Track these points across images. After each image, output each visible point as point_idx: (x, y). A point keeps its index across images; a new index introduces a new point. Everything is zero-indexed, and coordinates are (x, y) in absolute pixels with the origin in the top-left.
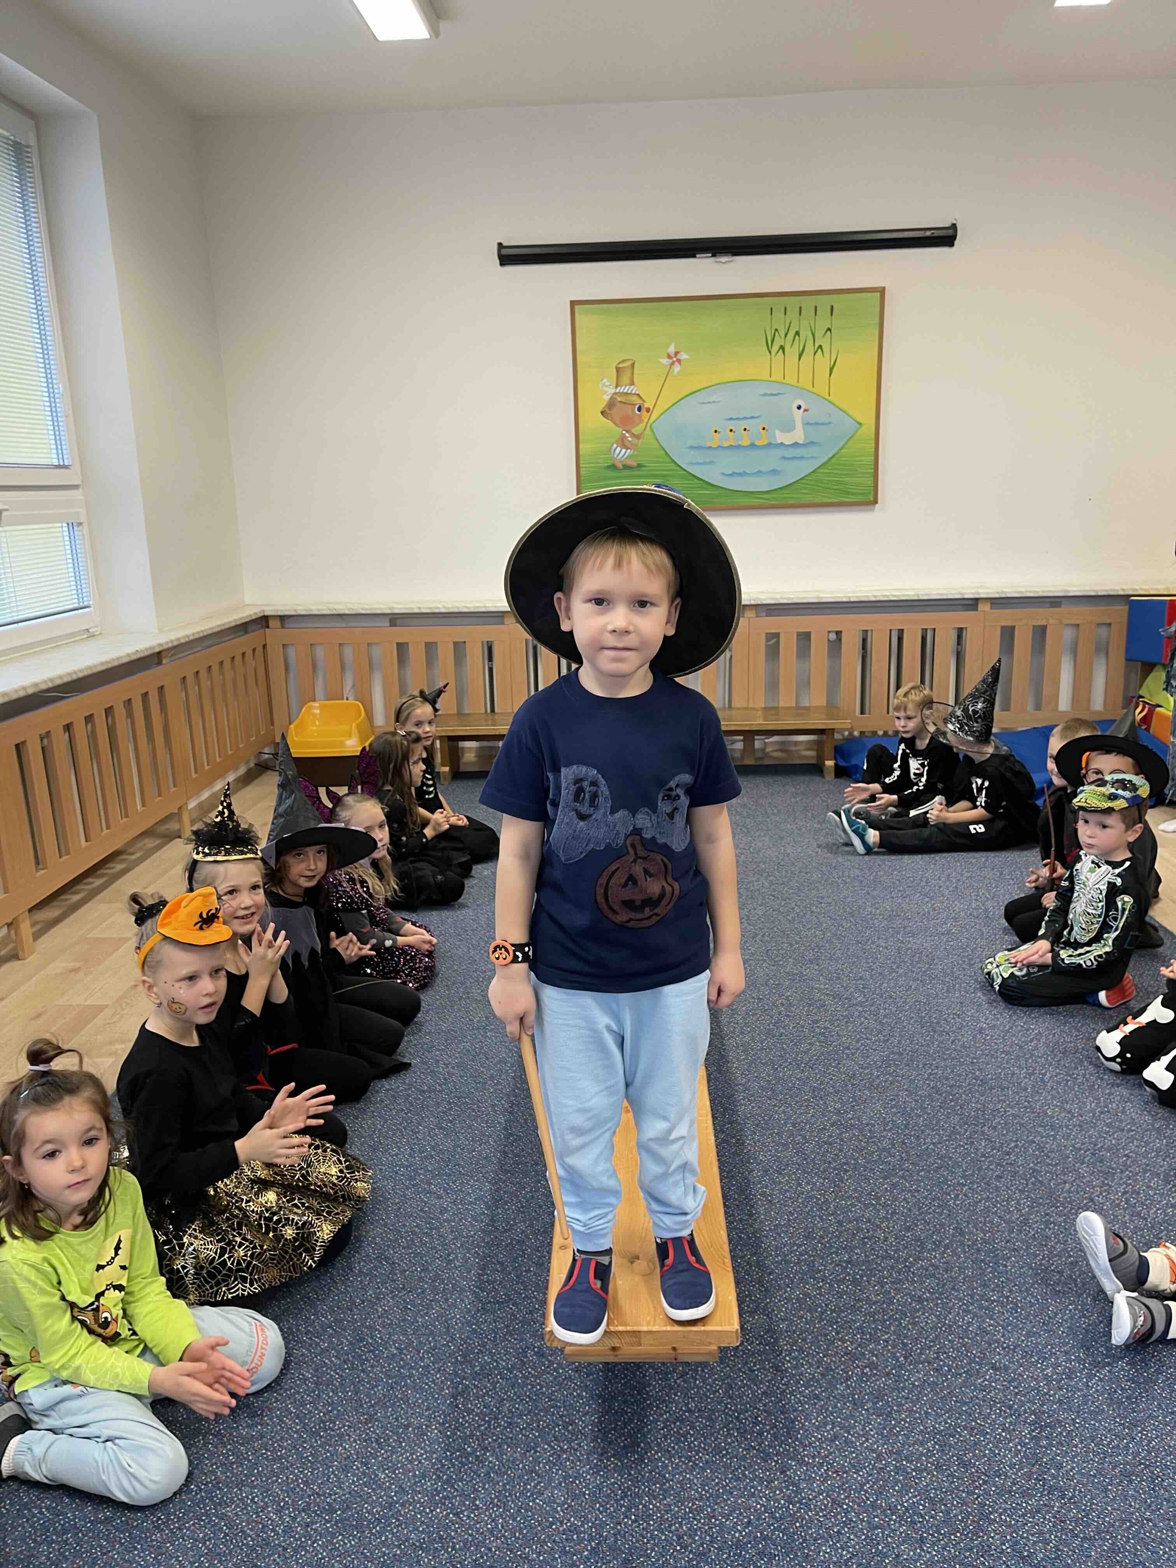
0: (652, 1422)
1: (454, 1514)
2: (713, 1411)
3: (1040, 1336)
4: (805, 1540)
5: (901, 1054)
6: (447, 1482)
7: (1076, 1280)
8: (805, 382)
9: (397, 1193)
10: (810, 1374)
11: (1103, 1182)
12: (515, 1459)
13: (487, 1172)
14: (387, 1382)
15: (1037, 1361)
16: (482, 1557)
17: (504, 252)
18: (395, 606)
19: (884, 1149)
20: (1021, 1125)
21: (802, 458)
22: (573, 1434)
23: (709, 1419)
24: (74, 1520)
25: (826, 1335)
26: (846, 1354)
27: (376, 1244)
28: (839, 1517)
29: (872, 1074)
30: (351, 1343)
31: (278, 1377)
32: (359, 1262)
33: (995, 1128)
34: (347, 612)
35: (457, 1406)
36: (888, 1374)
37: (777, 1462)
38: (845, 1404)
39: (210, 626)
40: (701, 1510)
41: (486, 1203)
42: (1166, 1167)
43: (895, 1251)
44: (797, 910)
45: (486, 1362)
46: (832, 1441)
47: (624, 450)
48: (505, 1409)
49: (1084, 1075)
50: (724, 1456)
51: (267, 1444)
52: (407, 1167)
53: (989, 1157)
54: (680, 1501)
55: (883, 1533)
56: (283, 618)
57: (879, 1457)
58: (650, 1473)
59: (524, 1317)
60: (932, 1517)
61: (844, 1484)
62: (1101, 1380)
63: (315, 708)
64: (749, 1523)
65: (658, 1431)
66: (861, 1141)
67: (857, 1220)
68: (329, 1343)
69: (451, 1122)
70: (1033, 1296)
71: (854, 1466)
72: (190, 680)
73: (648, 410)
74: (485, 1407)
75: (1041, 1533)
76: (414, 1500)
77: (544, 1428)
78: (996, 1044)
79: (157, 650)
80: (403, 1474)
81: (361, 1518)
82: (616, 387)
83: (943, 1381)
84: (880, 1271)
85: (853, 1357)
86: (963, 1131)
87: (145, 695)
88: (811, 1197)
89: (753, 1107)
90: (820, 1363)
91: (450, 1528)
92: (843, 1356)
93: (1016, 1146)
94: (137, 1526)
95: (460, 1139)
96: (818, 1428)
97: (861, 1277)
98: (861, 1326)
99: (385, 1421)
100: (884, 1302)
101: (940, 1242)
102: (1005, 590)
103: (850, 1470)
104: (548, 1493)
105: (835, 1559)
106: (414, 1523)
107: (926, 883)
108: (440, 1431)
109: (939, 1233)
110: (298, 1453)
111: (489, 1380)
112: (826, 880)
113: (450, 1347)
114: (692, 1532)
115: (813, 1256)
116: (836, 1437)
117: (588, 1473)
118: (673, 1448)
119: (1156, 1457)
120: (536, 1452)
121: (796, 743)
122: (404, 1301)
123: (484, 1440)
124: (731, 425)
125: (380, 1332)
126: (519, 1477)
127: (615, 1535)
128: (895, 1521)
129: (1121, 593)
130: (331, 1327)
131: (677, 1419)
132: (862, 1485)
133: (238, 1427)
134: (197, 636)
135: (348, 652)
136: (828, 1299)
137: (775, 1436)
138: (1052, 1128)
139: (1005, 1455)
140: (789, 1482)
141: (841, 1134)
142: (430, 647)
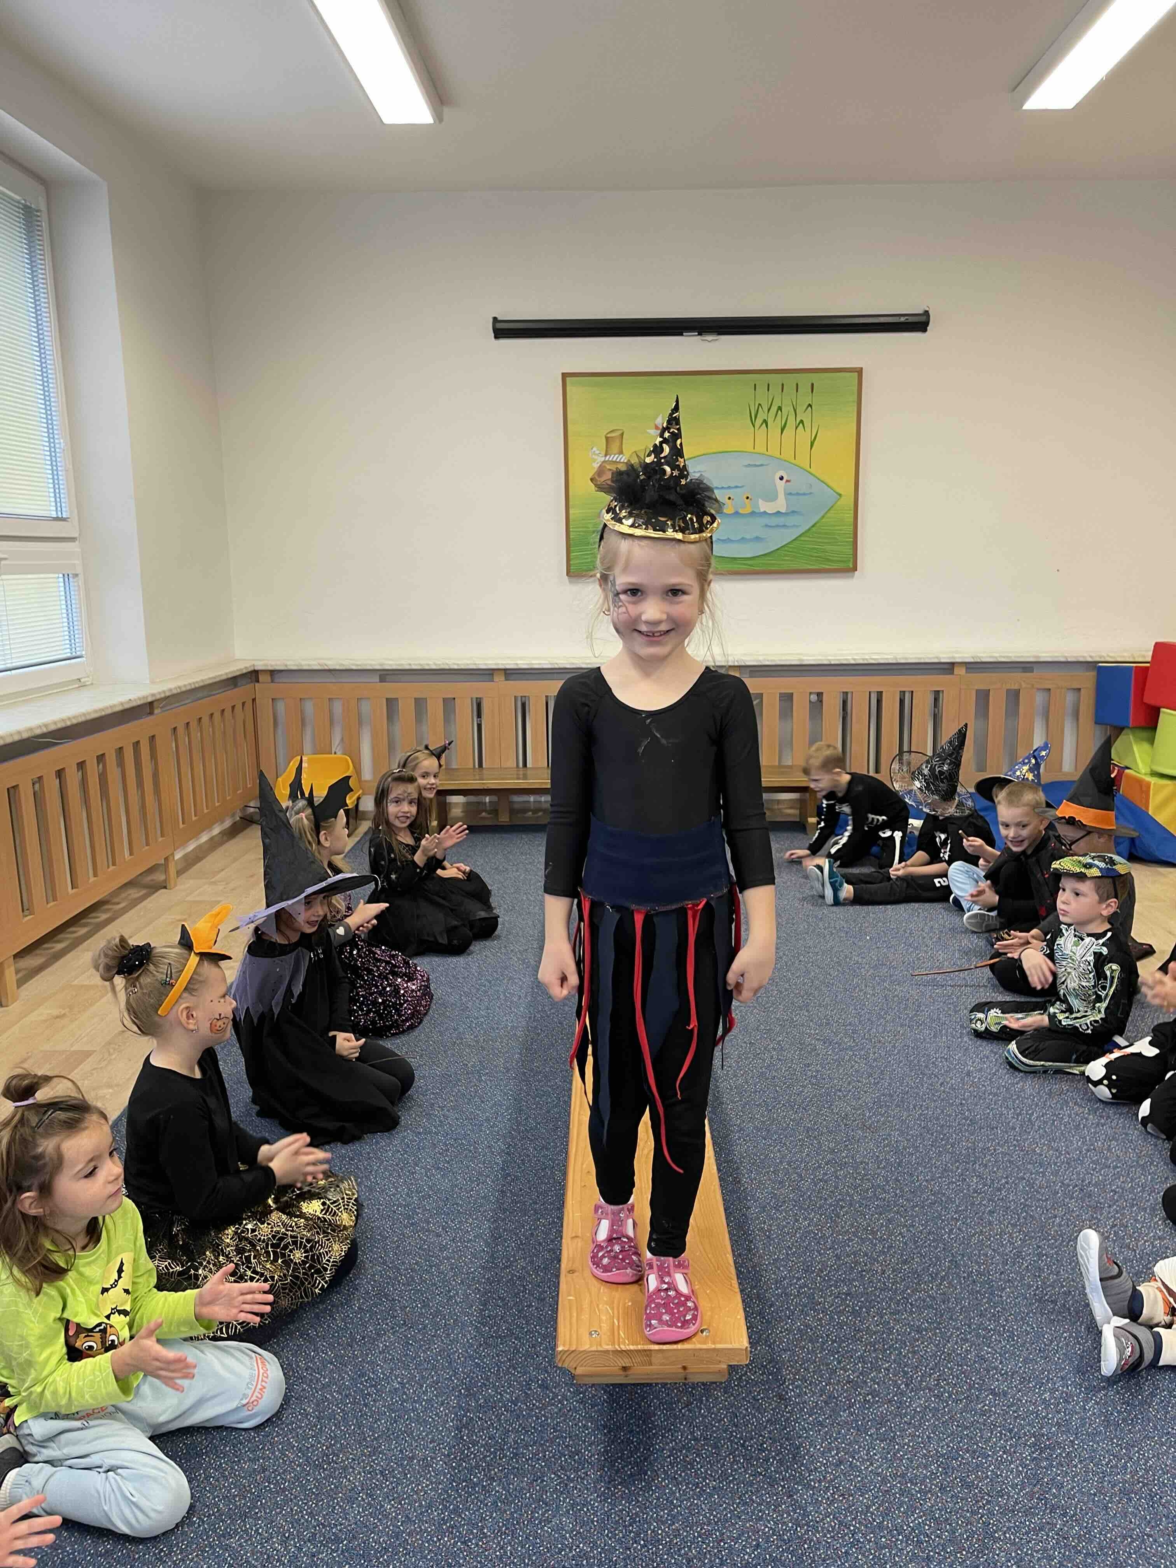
0: (658, 1450)
1: (462, 1543)
2: (719, 1439)
3: (1037, 1363)
6: (456, 1511)
7: (1069, 1309)
8: (787, 454)
9: (395, 1232)
10: (813, 1402)
11: (1092, 1216)
12: (522, 1488)
13: (485, 1211)
14: (390, 1416)
17: (498, 326)
18: (385, 662)
19: (879, 1185)
20: (1011, 1162)
22: (580, 1463)
23: (715, 1446)
24: (73, 1553)
25: (828, 1365)
26: (848, 1382)
27: (375, 1281)
28: (847, 1538)
29: (864, 1115)
31: (278, 1411)
32: (358, 1300)
33: (986, 1166)
34: (338, 668)
35: (462, 1438)
36: (890, 1401)
37: (783, 1487)
38: (849, 1430)
39: (201, 680)
41: (486, 1241)
43: (893, 1284)
45: (489, 1394)
46: (837, 1466)
49: (1070, 1116)
50: (730, 1481)
53: (980, 1193)
56: (273, 673)
57: (884, 1481)
58: (658, 1499)
59: (527, 1351)
61: (850, 1507)
64: (758, 1546)
65: (665, 1459)
66: (856, 1178)
67: (855, 1253)
70: (1028, 1325)
71: (859, 1490)
72: (181, 731)
76: (421, 1530)
77: (550, 1458)
78: (983, 1086)
79: (149, 700)
80: (409, 1504)
81: (368, 1547)
82: (606, 455)
83: (944, 1407)
84: (878, 1302)
85: (855, 1385)
86: (955, 1169)
87: (136, 745)
88: (809, 1232)
89: (748, 1147)
90: (822, 1391)
91: (459, 1557)
92: (845, 1385)
93: (1007, 1183)
94: (139, 1557)
95: (457, 1180)
96: (823, 1453)
97: (861, 1308)
98: (862, 1356)
99: (390, 1454)
100: (884, 1332)
101: (936, 1274)
102: (980, 655)
103: (855, 1493)
104: (556, 1521)
107: (910, 934)
108: (445, 1463)
109: (935, 1265)
110: (302, 1486)
111: (494, 1412)
112: (814, 931)
113: (453, 1381)
115: (814, 1289)
116: (841, 1462)
117: (596, 1501)
118: (680, 1475)
120: (543, 1481)
121: (779, 802)
122: (406, 1336)
123: (490, 1471)
126: (526, 1506)
127: (624, 1559)
128: (902, 1541)
129: (1089, 659)
130: (331, 1363)
132: (868, 1507)
133: (239, 1461)
135: (338, 707)
136: (829, 1330)
137: (781, 1462)
138: (1041, 1165)
139: (1007, 1477)
140: (796, 1505)
141: (836, 1172)
142: (420, 703)
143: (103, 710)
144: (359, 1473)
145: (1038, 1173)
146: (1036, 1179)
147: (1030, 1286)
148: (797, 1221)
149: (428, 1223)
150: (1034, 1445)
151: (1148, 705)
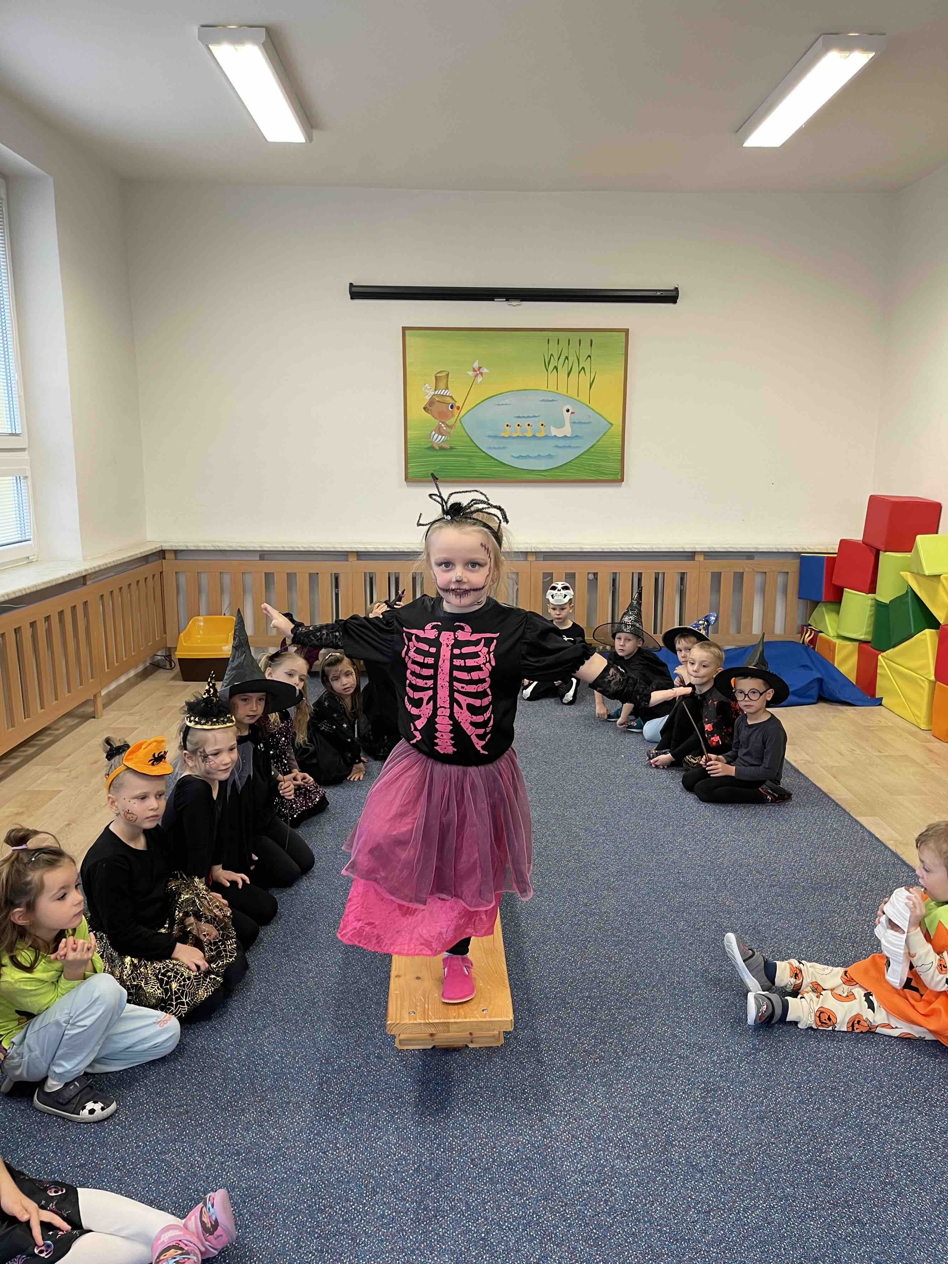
0: (455, 1095)
1: (322, 1153)
3: (710, 1038)
4: (554, 1159)
6: (317, 1134)
7: (736, 1005)
8: (572, 392)
12: (363, 1119)
14: (273, 1077)
15: (708, 1053)
16: (342, 1176)
17: (354, 289)
18: (263, 545)
19: (616, 928)
20: (708, 912)
21: (570, 447)
22: (402, 1104)
23: (494, 1092)
25: (572, 1041)
26: (584, 1051)
28: (576, 1145)
30: (246, 1054)
33: (691, 914)
34: (227, 549)
35: (323, 1090)
36: (611, 1062)
37: (537, 1115)
39: (123, 556)
40: (486, 1144)
41: (340, 967)
43: (620, 990)
46: (573, 1102)
47: (440, 436)
48: (356, 1090)
49: (752, 880)
50: (502, 1112)
51: (191, 1116)
52: (282, 944)
53: (685, 932)
54: (472, 1139)
55: (604, 1154)
56: (176, 552)
57: (603, 1111)
58: (454, 1124)
59: (368, 1035)
60: (635, 1144)
61: (580, 1126)
62: (748, 1063)
63: (199, 621)
64: (518, 1151)
65: (459, 1100)
66: (600, 923)
67: (595, 971)
68: (231, 1055)
69: (313, 914)
71: (587, 1116)
72: (107, 597)
73: (458, 408)
74: (342, 1090)
77: (382, 1100)
79: (84, 574)
80: (286, 1131)
81: (259, 1158)
82: (435, 390)
83: (647, 1066)
84: (609, 1002)
85: (589, 1053)
86: (669, 916)
87: (74, 608)
88: (565, 959)
90: (566, 1057)
91: (320, 1161)
92: (582, 1053)
93: (704, 925)
96: (564, 1095)
97: (597, 1006)
98: (595, 1036)
99: (273, 1100)
100: (610, 1021)
101: (649, 984)
102: (714, 546)
103: (584, 1118)
104: (385, 1138)
105: (572, 1169)
106: (295, 1159)
108: (311, 1105)
109: (649, 978)
110: (213, 1120)
114: (481, 1157)
116: (575, 1100)
117: (412, 1125)
118: (469, 1109)
119: (780, 1107)
123: (341, 1109)
125: (267, 1047)
127: (430, 1160)
128: (612, 1147)
129: (795, 550)
130: (232, 1045)
131: (472, 1092)
132: (591, 1127)
133: (170, 1107)
134: (113, 564)
135: (227, 579)
137: (536, 1100)
138: (729, 913)
139: (684, 1108)
140: (544, 1126)
141: (587, 919)
142: (291, 577)
143: (49, 582)
144: (253, 1112)
145: (725, 918)
146: (724, 922)
148: (557, 951)
149: (299, 955)
150: (703, 1088)
151: (835, 586)
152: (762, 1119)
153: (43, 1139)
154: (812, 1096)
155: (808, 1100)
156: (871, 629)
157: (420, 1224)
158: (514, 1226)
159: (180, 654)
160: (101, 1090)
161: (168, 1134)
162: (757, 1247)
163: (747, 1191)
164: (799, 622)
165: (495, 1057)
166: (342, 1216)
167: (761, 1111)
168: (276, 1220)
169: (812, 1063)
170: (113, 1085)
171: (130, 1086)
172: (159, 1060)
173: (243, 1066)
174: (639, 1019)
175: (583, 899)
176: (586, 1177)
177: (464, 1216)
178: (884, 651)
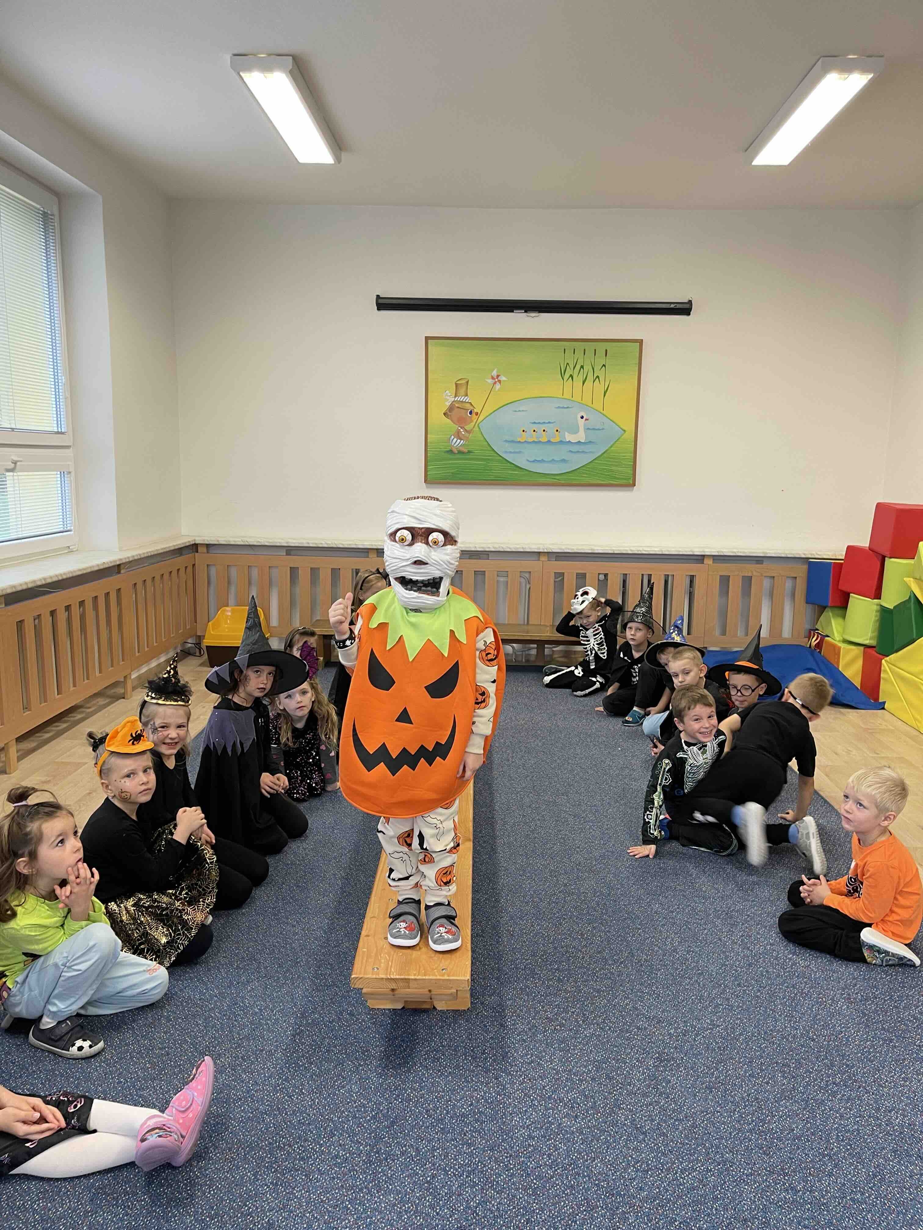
0: (418, 1051)
1: (288, 1097)
2: (458, 1047)
3: (670, 1012)
4: (504, 1114)
5: (613, 852)
6: (285, 1080)
8: (587, 400)
10: (522, 1029)
12: (330, 1069)
13: (327, 913)
15: (666, 1026)
17: (380, 301)
18: (290, 541)
19: (592, 907)
20: (684, 896)
21: (583, 452)
22: (367, 1057)
23: (455, 1050)
25: (535, 1008)
26: (547, 1018)
27: (249, 951)
28: (527, 1103)
30: (228, 1005)
33: (667, 897)
34: (255, 544)
35: (295, 1040)
36: (571, 1030)
37: (493, 1074)
38: (541, 1044)
39: (156, 548)
40: (443, 1097)
41: (325, 931)
42: (772, 922)
43: (588, 965)
44: (558, 761)
45: (316, 1017)
46: (530, 1063)
47: (459, 441)
48: (326, 1043)
50: (461, 1070)
52: (273, 908)
54: (430, 1092)
55: (553, 1112)
56: (208, 546)
57: (557, 1073)
58: (414, 1077)
60: (585, 1105)
63: (227, 611)
64: (471, 1104)
65: (422, 1056)
67: (566, 946)
68: (214, 1005)
69: (305, 883)
70: (670, 991)
71: (541, 1077)
72: (140, 586)
73: (477, 414)
74: (313, 1042)
75: (650, 1116)
76: (264, 1089)
79: (118, 563)
82: (455, 397)
83: (605, 1034)
84: (576, 975)
85: (550, 1020)
87: (107, 594)
90: (529, 1023)
92: (544, 1020)
93: (678, 908)
96: (522, 1057)
97: (564, 978)
99: (248, 1048)
101: (618, 960)
102: (723, 550)
104: (348, 1087)
105: (521, 1124)
106: (262, 1101)
108: (283, 1054)
111: (317, 1027)
114: (435, 1109)
116: (532, 1062)
117: (375, 1077)
118: (430, 1065)
119: (730, 1079)
120: (343, 1065)
122: (266, 983)
123: (310, 1059)
124: (535, 427)
127: (388, 1109)
129: (803, 556)
130: (216, 996)
131: (435, 1050)
132: (544, 1087)
133: (153, 1049)
134: (146, 555)
135: (255, 573)
137: (494, 1060)
138: (703, 898)
139: (636, 1074)
140: (499, 1084)
141: (565, 898)
142: (314, 571)
143: (84, 569)
144: (228, 1057)
145: (700, 903)
146: (698, 906)
147: (677, 969)
148: (532, 926)
149: (287, 919)
150: (657, 1058)
151: (841, 591)
152: (709, 1088)
153: (34, 1072)
154: (762, 1070)
155: (758, 1074)
156: (876, 634)
157: (370, 1165)
158: (459, 1172)
159: (208, 642)
160: (92, 1031)
161: (148, 1072)
162: (690, 1205)
163: (687, 1154)
164: (808, 627)
165: (460, 1019)
166: (299, 1154)
167: (710, 1082)
168: (238, 1154)
169: (767, 1040)
170: (103, 1026)
171: (118, 1029)
172: (147, 1006)
173: (224, 1015)
174: (603, 992)
175: (563, 879)
176: (533, 1131)
177: (413, 1160)
178: (888, 656)
